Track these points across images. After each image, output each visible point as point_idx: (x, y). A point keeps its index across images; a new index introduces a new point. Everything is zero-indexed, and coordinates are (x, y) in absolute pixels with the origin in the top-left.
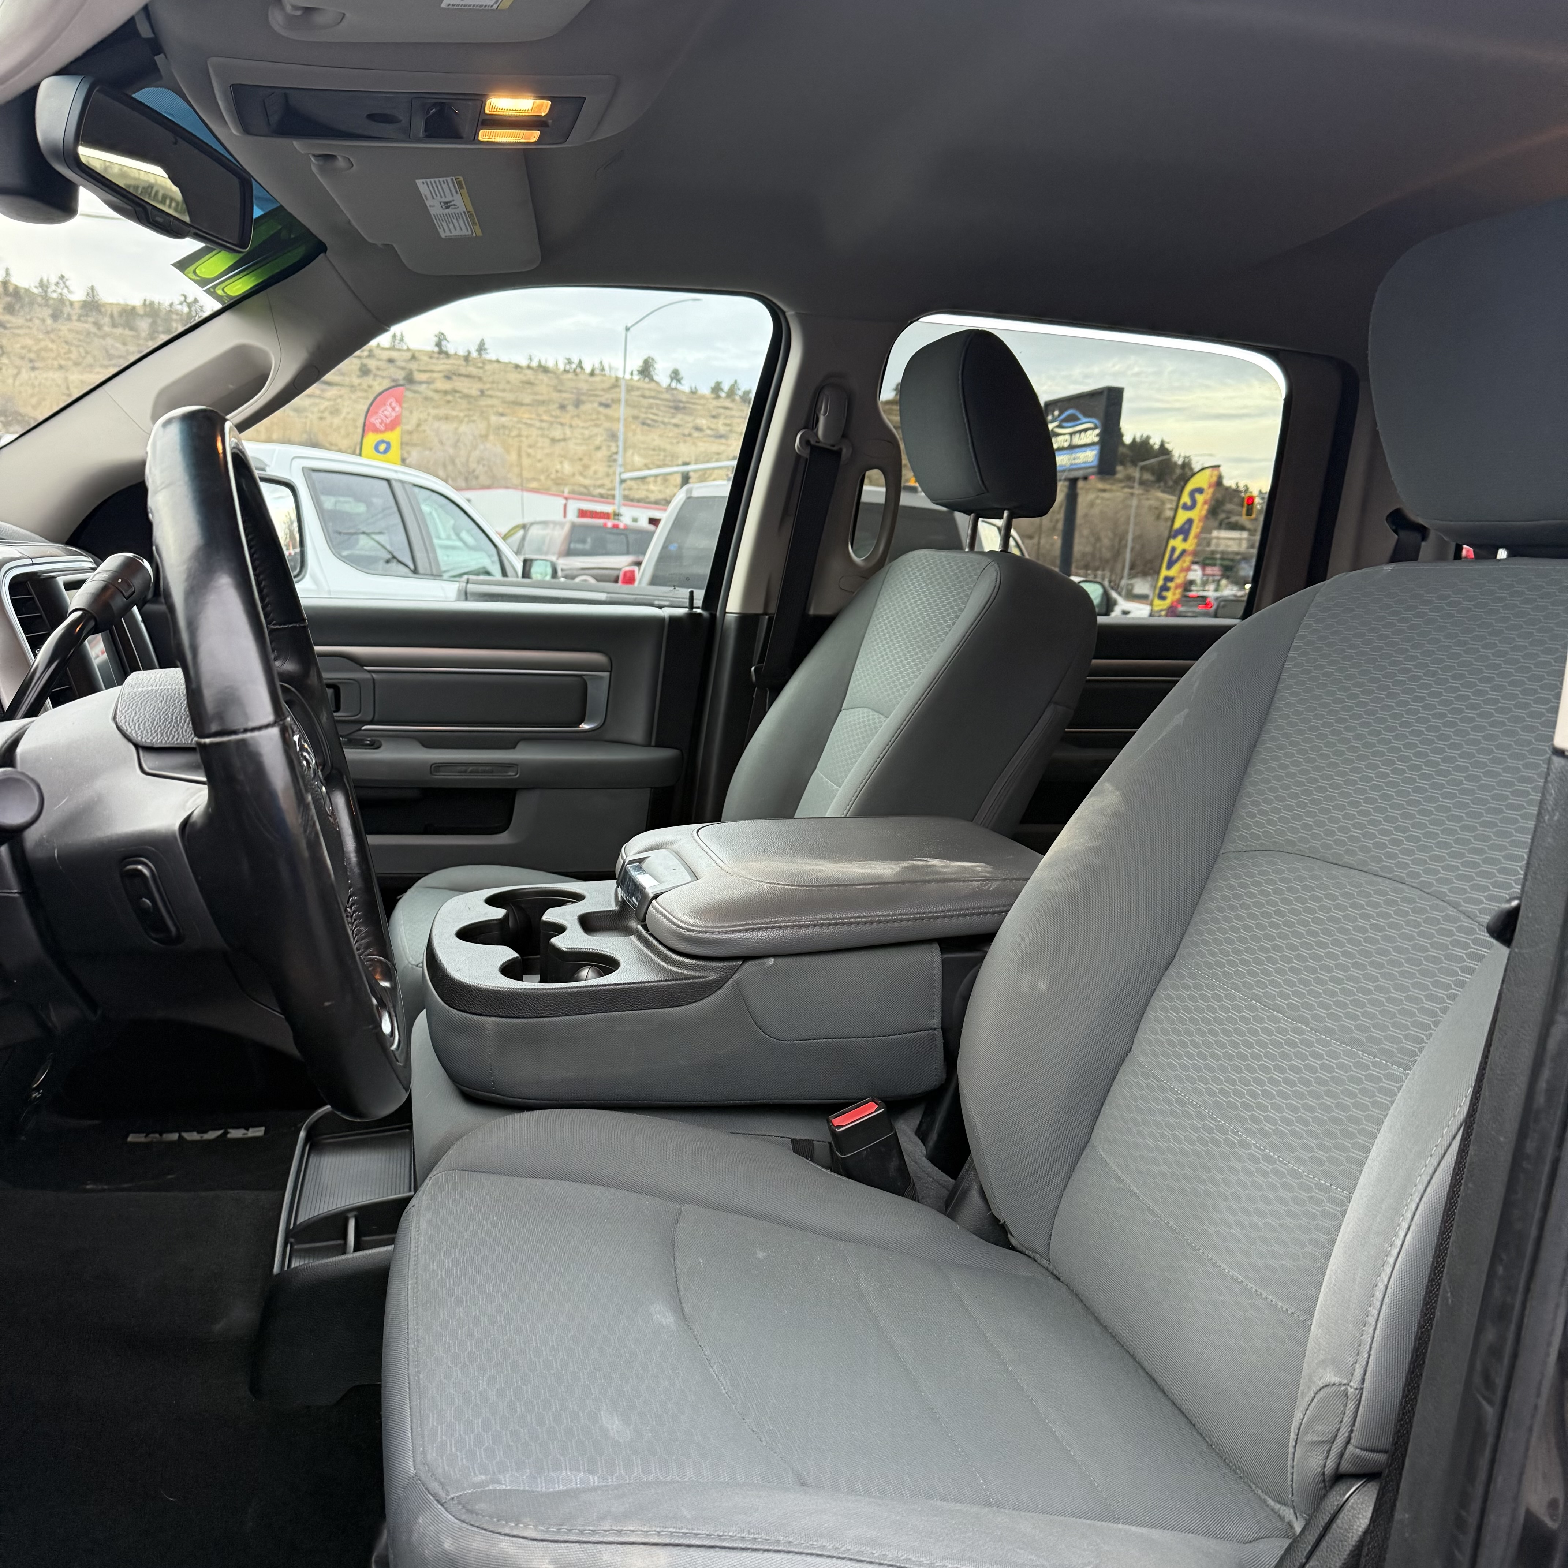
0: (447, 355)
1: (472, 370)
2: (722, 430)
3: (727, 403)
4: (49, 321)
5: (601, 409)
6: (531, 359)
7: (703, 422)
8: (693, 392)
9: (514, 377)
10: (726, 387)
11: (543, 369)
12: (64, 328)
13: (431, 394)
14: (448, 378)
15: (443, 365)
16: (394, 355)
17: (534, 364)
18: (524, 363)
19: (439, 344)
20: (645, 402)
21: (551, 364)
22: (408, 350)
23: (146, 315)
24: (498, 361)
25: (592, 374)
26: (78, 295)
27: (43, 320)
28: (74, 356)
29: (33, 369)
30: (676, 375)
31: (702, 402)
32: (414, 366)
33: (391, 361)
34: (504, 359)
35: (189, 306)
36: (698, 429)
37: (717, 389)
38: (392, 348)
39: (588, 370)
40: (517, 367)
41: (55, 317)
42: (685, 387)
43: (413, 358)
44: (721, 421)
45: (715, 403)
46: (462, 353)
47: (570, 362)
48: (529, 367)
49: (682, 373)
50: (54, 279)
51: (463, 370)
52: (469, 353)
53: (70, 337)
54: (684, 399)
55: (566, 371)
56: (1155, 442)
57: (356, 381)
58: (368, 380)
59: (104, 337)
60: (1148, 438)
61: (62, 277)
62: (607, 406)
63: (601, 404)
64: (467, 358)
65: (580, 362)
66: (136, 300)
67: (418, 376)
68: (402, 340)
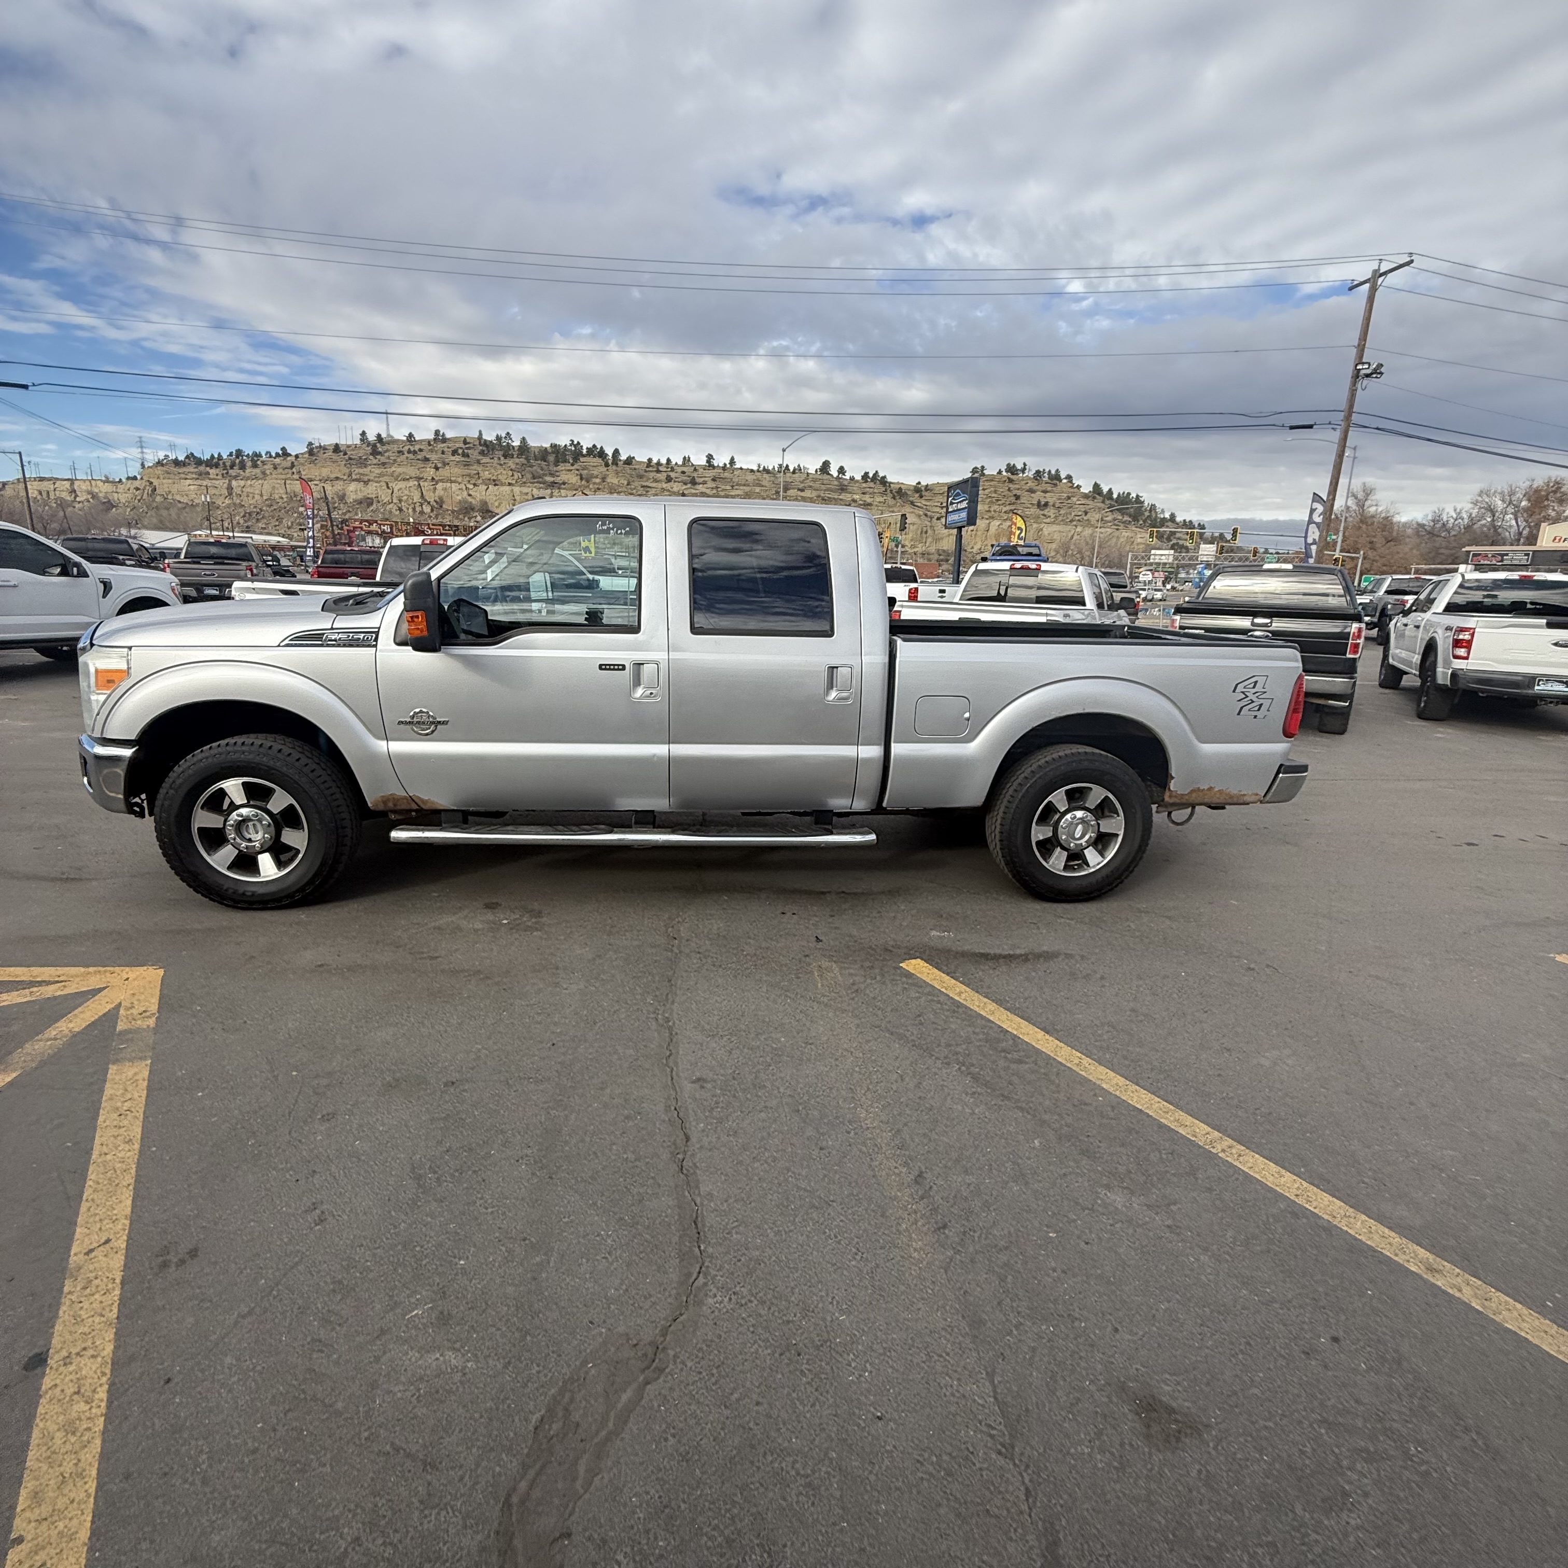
0: (714, 467)
1: (726, 475)
2: (869, 500)
3: (872, 485)
4: (502, 458)
5: (799, 493)
6: (759, 466)
7: (856, 497)
8: (852, 479)
9: (750, 477)
10: (871, 475)
11: (766, 471)
12: (511, 463)
13: (704, 490)
14: (714, 480)
15: (711, 473)
16: (685, 469)
17: (761, 469)
18: (755, 468)
19: (708, 462)
20: (823, 487)
21: (770, 468)
22: (693, 465)
23: (553, 453)
24: (741, 469)
25: (794, 472)
26: (516, 443)
27: (499, 459)
28: (516, 477)
29: (495, 485)
30: (841, 470)
31: (857, 485)
32: (695, 475)
33: (683, 472)
34: (744, 467)
35: (575, 446)
36: (854, 501)
37: (865, 476)
38: (684, 464)
39: (791, 469)
40: (752, 471)
41: (505, 456)
42: (847, 477)
43: (695, 470)
44: (867, 496)
45: (864, 485)
46: (721, 465)
47: (780, 466)
48: (758, 471)
49: (846, 469)
50: (504, 435)
51: (722, 476)
52: (725, 465)
53: (513, 467)
54: (846, 483)
55: (779, 472)
56: (1134, 495)
57: (664, 486)
58: (672, 483)
59: (531, 466)
60: (1129, 494)
61: (508, 433)
62: (802, 490)
63: (799, 490)
64: (724, 468)
65: (787, 466)
66: (547, 445)
67: (698, 480)
68: (689, 460)
